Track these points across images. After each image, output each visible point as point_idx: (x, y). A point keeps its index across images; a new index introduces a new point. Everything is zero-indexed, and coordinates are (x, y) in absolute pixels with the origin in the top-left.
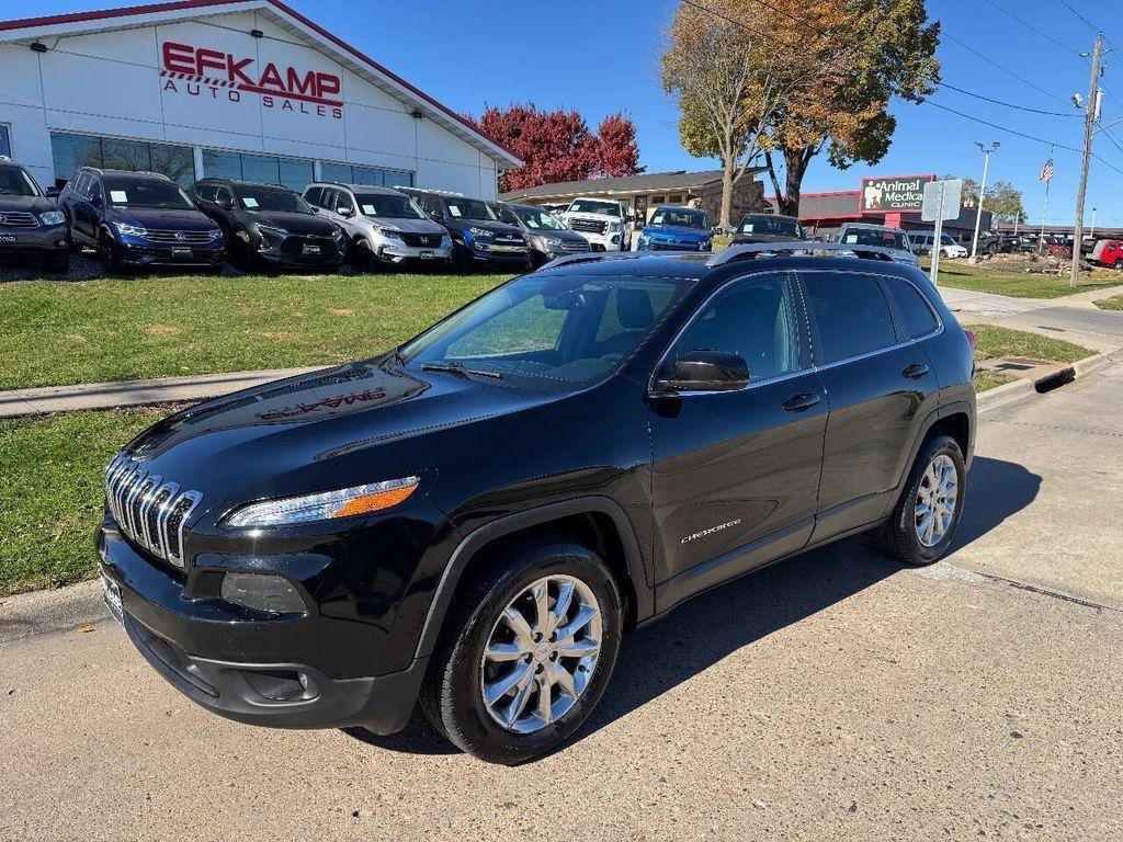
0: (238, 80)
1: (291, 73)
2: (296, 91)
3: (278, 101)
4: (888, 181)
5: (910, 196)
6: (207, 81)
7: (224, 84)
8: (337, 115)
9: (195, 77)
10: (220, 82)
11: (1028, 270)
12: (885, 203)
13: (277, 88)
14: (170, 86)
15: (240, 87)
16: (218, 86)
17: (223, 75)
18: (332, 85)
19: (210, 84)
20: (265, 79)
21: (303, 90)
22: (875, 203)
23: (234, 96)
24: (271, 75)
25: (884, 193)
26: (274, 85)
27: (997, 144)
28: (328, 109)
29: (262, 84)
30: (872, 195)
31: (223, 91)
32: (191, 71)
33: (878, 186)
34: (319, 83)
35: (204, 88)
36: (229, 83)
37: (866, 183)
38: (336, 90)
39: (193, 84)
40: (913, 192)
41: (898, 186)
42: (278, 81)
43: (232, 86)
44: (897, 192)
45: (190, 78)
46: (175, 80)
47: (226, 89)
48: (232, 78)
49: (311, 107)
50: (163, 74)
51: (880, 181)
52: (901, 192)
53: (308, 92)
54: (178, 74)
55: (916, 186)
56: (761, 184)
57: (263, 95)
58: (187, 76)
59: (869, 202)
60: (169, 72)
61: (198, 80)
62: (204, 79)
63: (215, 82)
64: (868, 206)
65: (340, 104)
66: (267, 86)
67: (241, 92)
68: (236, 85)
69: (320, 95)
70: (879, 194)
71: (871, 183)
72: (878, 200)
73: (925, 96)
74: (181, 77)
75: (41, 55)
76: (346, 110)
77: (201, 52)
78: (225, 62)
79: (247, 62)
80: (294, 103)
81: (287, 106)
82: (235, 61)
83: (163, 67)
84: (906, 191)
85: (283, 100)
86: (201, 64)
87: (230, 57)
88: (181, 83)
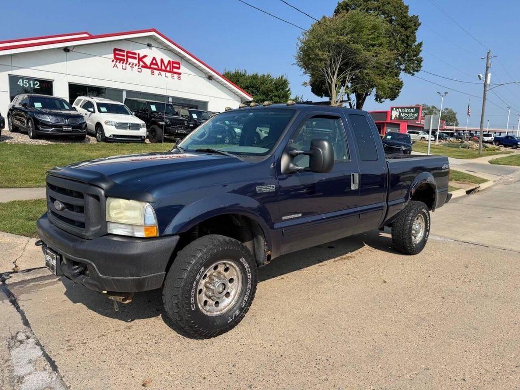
0: (141, 64)
1: (162, 61)
2: (163, 68)
3: (156, 72)
4: (402, 108)
5: (411, 115)
6: (129, 64)
7: (136, 65)
8: (179, 78)
9: (125, 62)
10: (135, 64)
11: (460, 147)
12: (400, 118)
13: (156, 67)
14: (115, 66)
16: (134, 66)
17: (136, 61)
18: (178, 66)
19: (131, 65)
20: (152, 63)
21: (166, 68)
22: (396, 117)
23: (140, 70)
24: (154, 62)
25: (400, 113)
26: (154, 66)
27: (446, 93)
28: (176, 76)
29: (150, 65)
30: (395, 114)
31: (135, 68)
32: (124, 60)
33: (397, 110)
34: (173, 65)
35: (128, 67)
36: (138, 65)
37: (392, 109)
38: (179, 68)
39: (124, 65)
40: (412, 113)
41: (405, 111)
42: (156, 64)
43: (139, 66)
44: (405, 113)
45: (123, 63)
46: (117, 63)
47: (137, 67)
48: (139, 63)
49: (169, 75)
50: (113, 61)
51: (398, 108)
52: (407, 113)
53: (168, 69)
54: (118, 61)
55: (413, 111)
57: (150, 70)
58: (122, 62)
59: (394, 116)
60: (115, 61)
61: (126, 64)
62: (128, 63)
63: (133, 64)
64: (393, 119)
65: (180, 74)
66: (152, 66)
67: (142, 68)
68: (141, 66)
69: (173, 70)
70: (398, 114)
72: (397, 116)
73: (415, 73)
74: (120, 62)
75: (67, 53)
76: (183, 76)
77: (128, 52)
78: (137, 56)
79: (145, 56)
80: (163, 73)
81: (160, 74)
82: (141, 56)
83: (113, 58)
84: (409, 113)
85: (158, 72)
86: (128, 57)
87: (139, 54)
88: (119, 65)
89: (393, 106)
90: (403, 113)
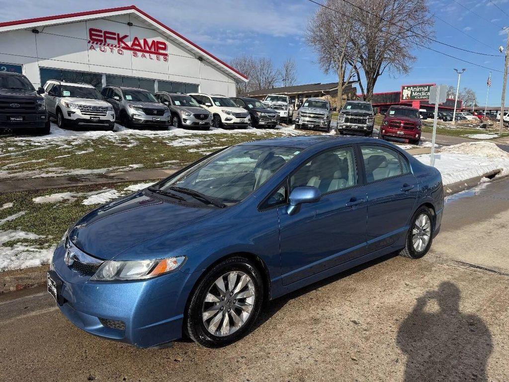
0: (123, 45)
1: (145, 42)
2: (147, 49)
3: (140, 54)
4: (414, 87)
5: (424, 94)
7: (116, 46)
8: (166, 60)
10: (114, 46)
11: (479, 127)
12: (412, 97)
13: (139, 48)
14: (92, 47)
17: (115, 42)
19: (109, 46)
20: (134, 44)
21: (150, 48)
22: (408, 96)
23: (120, 52)
24: (136, 42)
25: (412, 92)
26: (136, 47)
27: (464, 70)
28: (162, 57)
29: (132, 46)
30: (406, 93)
31: (116, 50)
32: (101, 41)
33: (409, 89)
34: (157, 45)
35: (107, 48)
36: (118, 46)
37: (403, 88)
38: (165, 49)
39: (102, 46)
40: (426, 92)
41: (418, 89)
42: (139, 45)
44: (418, 92)
45: (100, 44)
46: (94, 45)
47: (117, 48)
48: (119, 44)
49: (154, 56)
50: (89, 42)
51: (410, 87)
52: (420, 92)
53: (153, 50)
54: (95, 42)
55: (426, 89)
56: (355, 88)
57: (132, 52)
59: (405, 96)
60: (92, 42)
62: (107, 44)
63: (112, 46)
64: (404, 98)
65: (166, 55)
66: (134, 47)
67: (123, 50)
68: (121, 47)
69: (158, 51)
70: (409, 93)
71: (406, 88)
74: (97, 44)
75: (37, 34)
76: (170, 58)
77: (106, 33)
78: (116, 37)
79: (126, 36)
80: (147, 55)
81: (143, 56)
82: (121, 36)
83: (89, 39)
84: (422, 91)
85: (142, 53)
86: (106, 37)
87: (118, 34)
88: (97, 46)
89: (404, 85)
90: (415, 92)
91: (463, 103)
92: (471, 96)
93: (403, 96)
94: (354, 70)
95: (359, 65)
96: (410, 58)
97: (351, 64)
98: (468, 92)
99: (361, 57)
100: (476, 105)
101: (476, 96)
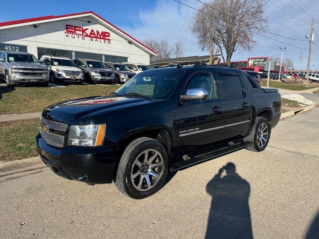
0: (84, 34)
2: (99, 36)
3: (94, 39)
4: (255, 59)
5: (261, 63)
7: (81, 35)
8: (109, 43)
11: (294, 83)
12: (254, 65)
14: (67, 36)
15: (85, 36)
17: (80, 33)
18: (108, 35)
20: (91, 33)
21: (100, 36)
22: (252, 64)
23: (83, 38)
24: (93, 33)
25: (254, 62)
26: (93, 35)
27: (285, 48)
28: (107, 41)
30: (251, 62)
31: (81, 37)
32: (73, 32)
33: (252, 60)
34: (104, 34)
35: (76, 36)
37: (249, 59)
38: (109, 36)
40: (262, 62)
42: (94, 34)
44: (257, 62)
45: (72, 34)
46: (69, 34)
48: (83, 33)
49: (102, 41)
50: (66, 33)
51: (253, 59)
52: (259, 62)
55: (263, 60)
56: (220, 59)
57: (90, 38)
59: (250, 64)
61: (74, 34)
62: (76, 34)
64: (250, 65)
65: (109, 40)
66: (92, 35)
67: (85, 37)
69: (105, 37)
71: (250, 59)
75: (36, 28)
76: (111, 41)
77: (75, 27)
78: (81, 29)
79: (87, 29)
80: (98, 40)
81: (96, 40)
82: (84, 29)
83: (66, 31)
84: (260, 61)
86: (75, 30)
88: (70, 35)
89: (249, 58)
90: (256, 62)
91: (285, 68)
92: (290, 64)
93: (249, 64)
94: (219, 48)
95: (222, 45)
96: (252, 41)
97: (217, 45)
98: (289, 61)
99: (223, 40)
100: (293, 69)
101: (293, 64)
